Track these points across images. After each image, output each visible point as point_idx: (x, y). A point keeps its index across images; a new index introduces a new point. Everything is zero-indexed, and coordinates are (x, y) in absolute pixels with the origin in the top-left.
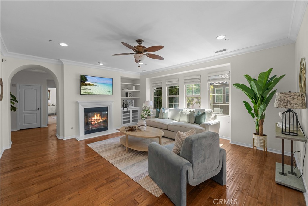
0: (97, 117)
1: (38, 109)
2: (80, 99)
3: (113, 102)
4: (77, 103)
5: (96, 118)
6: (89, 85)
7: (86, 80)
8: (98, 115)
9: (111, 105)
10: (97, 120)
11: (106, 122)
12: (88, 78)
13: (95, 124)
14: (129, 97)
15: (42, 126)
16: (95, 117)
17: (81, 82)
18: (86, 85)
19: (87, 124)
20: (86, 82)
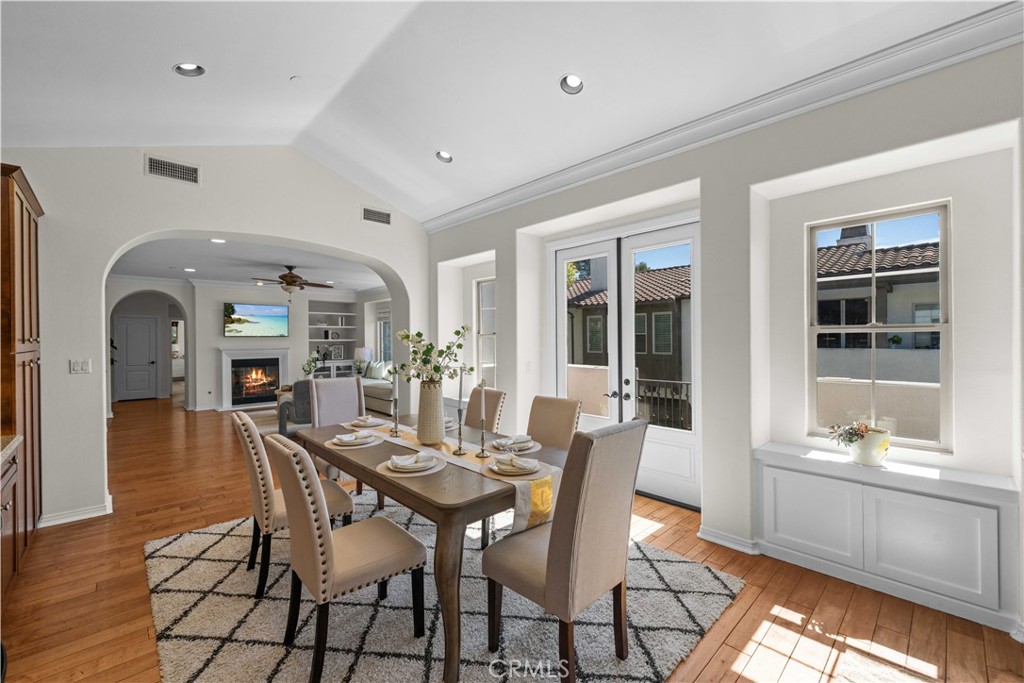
0: (257, 374)
1: (153, 363)
2: (223, 344)
3: (288, 349)
4: (219, 352)
5: (256, 377)
6: (239, 321)
7: (233, 312)
8: (260, 372)
9: (285, 356)
10: (256, 381)
11: (275, 383)
12: (236, 307)
13: (254, 387)
14: (330, 340)
15: (160, 396)
16: (254, 375)
17: (225, 316)
18: (233, 322)
19: (237, 386)
20: (233, 316)
